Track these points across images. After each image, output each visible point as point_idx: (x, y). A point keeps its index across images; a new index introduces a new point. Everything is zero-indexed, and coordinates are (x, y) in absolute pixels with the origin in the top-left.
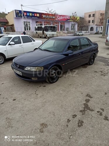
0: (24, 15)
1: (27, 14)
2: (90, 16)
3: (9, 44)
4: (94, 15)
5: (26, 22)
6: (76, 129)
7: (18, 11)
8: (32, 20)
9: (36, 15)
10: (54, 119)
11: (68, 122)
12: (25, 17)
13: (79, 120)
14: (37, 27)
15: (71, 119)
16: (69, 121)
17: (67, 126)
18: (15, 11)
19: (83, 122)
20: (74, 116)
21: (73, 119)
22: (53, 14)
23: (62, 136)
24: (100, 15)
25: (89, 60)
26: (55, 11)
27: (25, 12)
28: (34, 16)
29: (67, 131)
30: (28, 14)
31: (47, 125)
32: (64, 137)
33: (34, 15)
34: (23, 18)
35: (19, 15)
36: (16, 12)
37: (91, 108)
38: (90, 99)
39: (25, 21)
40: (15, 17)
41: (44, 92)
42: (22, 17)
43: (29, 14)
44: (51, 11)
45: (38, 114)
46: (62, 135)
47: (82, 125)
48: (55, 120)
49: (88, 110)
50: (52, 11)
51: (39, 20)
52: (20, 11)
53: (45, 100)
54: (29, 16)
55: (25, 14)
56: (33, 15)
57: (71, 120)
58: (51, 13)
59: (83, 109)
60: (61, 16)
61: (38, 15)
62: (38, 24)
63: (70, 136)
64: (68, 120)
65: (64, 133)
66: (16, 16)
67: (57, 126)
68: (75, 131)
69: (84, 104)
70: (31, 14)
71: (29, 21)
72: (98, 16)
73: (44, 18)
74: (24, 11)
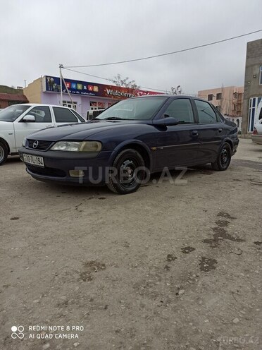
0: (64, 88)
1: (71, 85)
2: (210, 97)
3: (23, 121)
4: (219, 96)
5: (68, 102)
6: (194, 276)
7: (52, 79)
8: (83, 98)
9: (90, 89)
10: (127, 255)
11: (169, 260)
12: (66, 91)
13: (203, 258)
14: (91, 112)
15: (178, 254)
16: (171, 258)
17: (167, 268)
18: (45, 79)
19: (215, 261)
20: (188, 250)
21: (183, 255)
22: (130, 87)
23: (151, 290)
24: (232, 97)
25: (218, 158)
26: (133, 81)
27: (67, 81)
28: (87, 91)
29: (166, 279)
30: (74, 86)
31: (104, 265)
32: (157, 290)
33: (87, 87)
34: (61, 92)
35: (54, 87)
36: (47, 80)
37: (234, 236)
38: (228, 220)
39: (67, 99)
40: (45, 90)
41: (100, 208)
42: (59, 91)
43: (76, 86)
44: (125, 80)
45: (80, 244)
46: (151, 287)
47: (214, 268)
48: (129, 256)
49: (227, 240)
50: (127, 82)
51: (97, 99)
52: (57, 80)
53: (101, 221)
54: (76, 90)
55: (67, 85)
56: (85, 87)
57: (179, 258)
58: (125, 86)
59: (213, 238)
60: (147, 92)
61: (96, 89)
62: (94, 107)
63: (179, 289)
64: (169, 256)
65: (158, 283)
66: (47, 89)
67: (136, 267)
68: (193, 280)
69: (214, 229)
70: (80, 87)
71: (75, 101)
72: (228, 97)
73: (110, 96)
74: (65, 79)
